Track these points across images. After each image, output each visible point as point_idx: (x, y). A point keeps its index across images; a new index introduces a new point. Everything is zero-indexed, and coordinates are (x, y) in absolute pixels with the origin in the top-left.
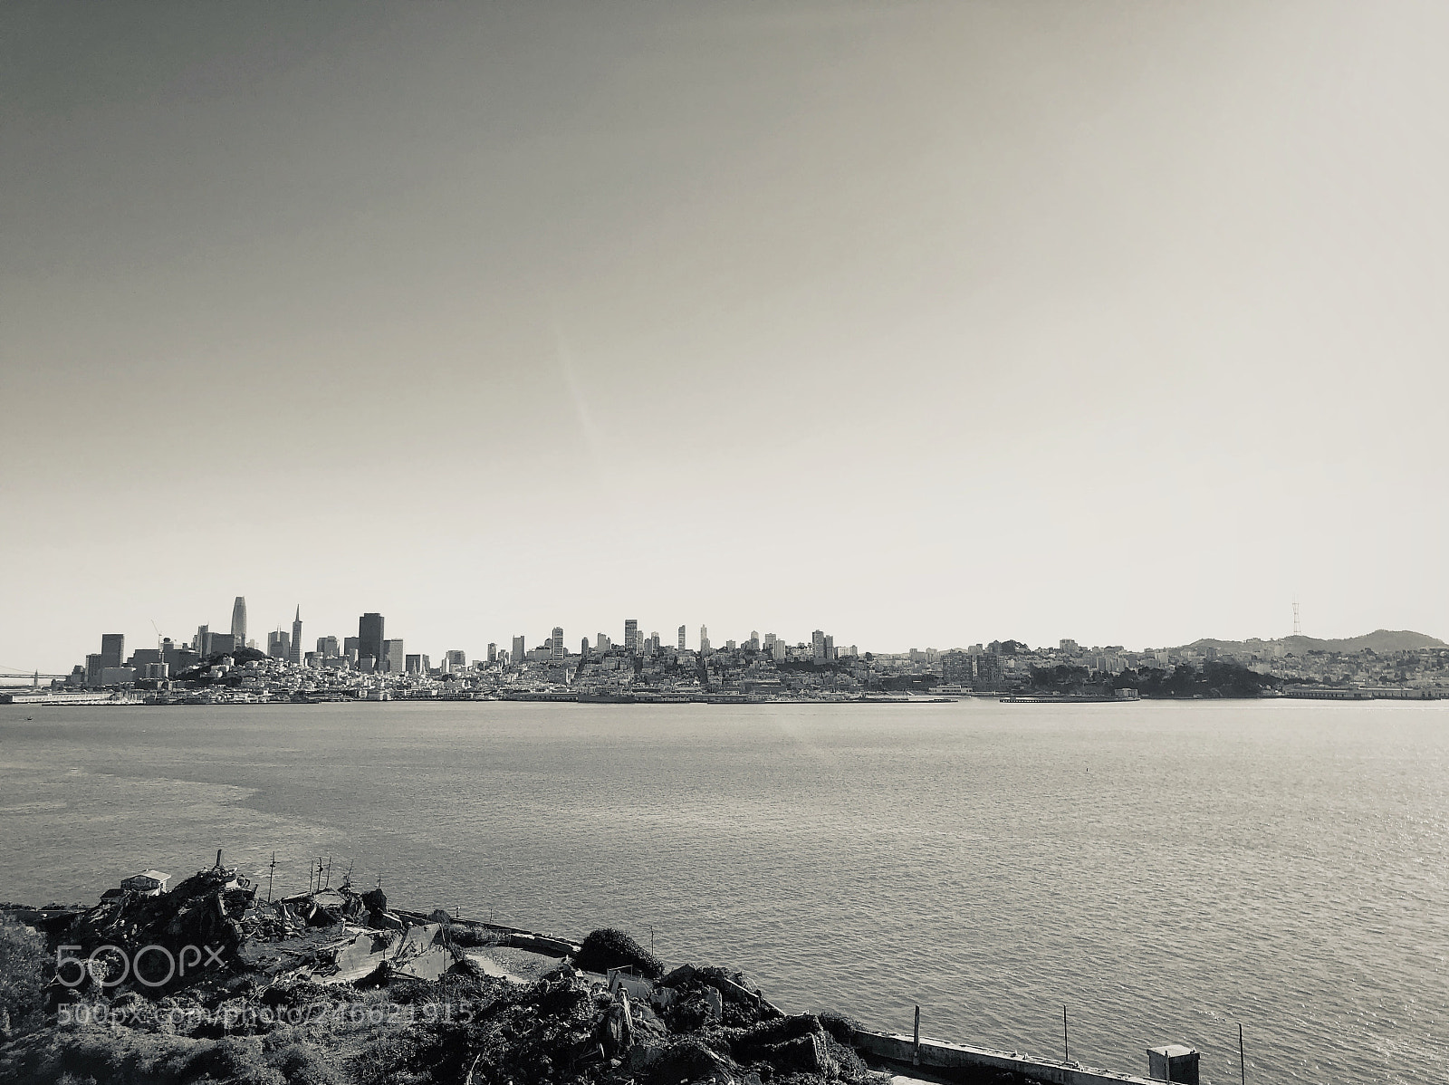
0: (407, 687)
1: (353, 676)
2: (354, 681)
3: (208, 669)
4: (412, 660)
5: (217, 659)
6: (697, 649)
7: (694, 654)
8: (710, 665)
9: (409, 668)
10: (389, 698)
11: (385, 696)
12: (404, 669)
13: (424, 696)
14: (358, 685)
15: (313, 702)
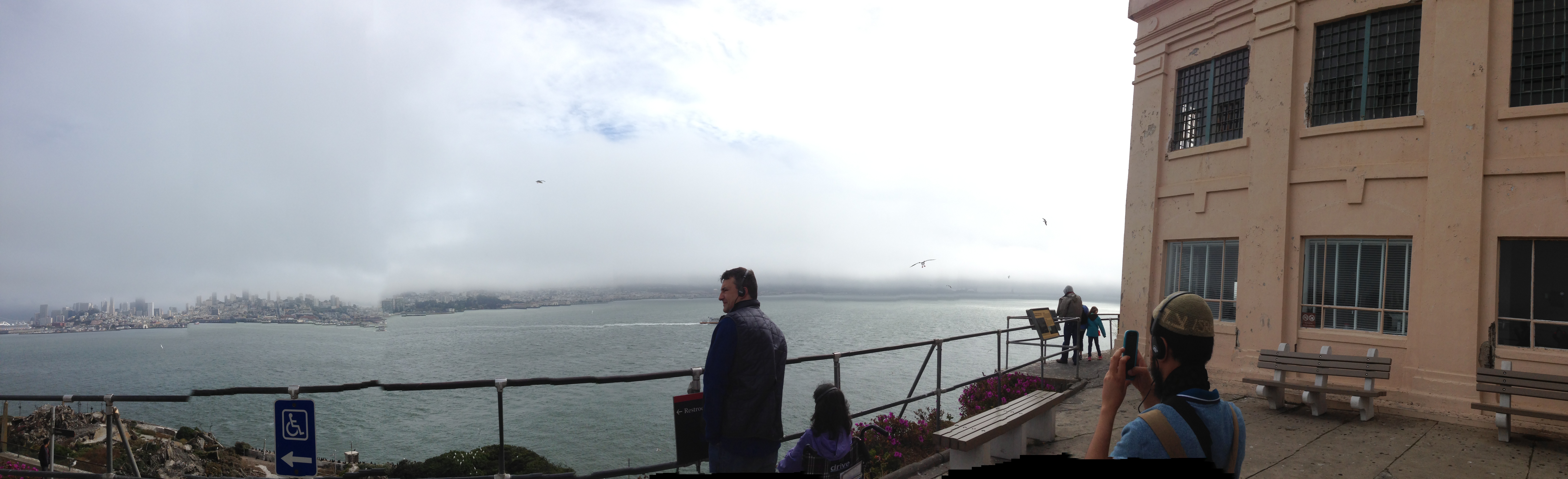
0: (155, 322)
1: (133, 318)
2: (134, 321)
3: (79, 318)
4: (157, 311)
5: (82, 314)
6: (275, 300)
7: (274, 303)
8: (280, 307)
9: (155, 315)
10: (147, 327)
11: (145, 326)
12: (153, 315)
13: (160, 326)
14: (136, 322)
15: (119, 330)
